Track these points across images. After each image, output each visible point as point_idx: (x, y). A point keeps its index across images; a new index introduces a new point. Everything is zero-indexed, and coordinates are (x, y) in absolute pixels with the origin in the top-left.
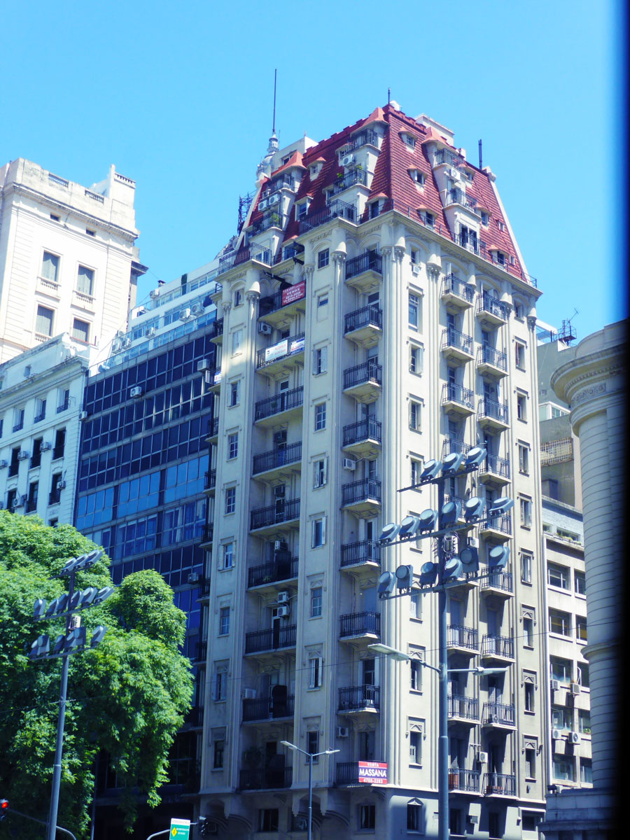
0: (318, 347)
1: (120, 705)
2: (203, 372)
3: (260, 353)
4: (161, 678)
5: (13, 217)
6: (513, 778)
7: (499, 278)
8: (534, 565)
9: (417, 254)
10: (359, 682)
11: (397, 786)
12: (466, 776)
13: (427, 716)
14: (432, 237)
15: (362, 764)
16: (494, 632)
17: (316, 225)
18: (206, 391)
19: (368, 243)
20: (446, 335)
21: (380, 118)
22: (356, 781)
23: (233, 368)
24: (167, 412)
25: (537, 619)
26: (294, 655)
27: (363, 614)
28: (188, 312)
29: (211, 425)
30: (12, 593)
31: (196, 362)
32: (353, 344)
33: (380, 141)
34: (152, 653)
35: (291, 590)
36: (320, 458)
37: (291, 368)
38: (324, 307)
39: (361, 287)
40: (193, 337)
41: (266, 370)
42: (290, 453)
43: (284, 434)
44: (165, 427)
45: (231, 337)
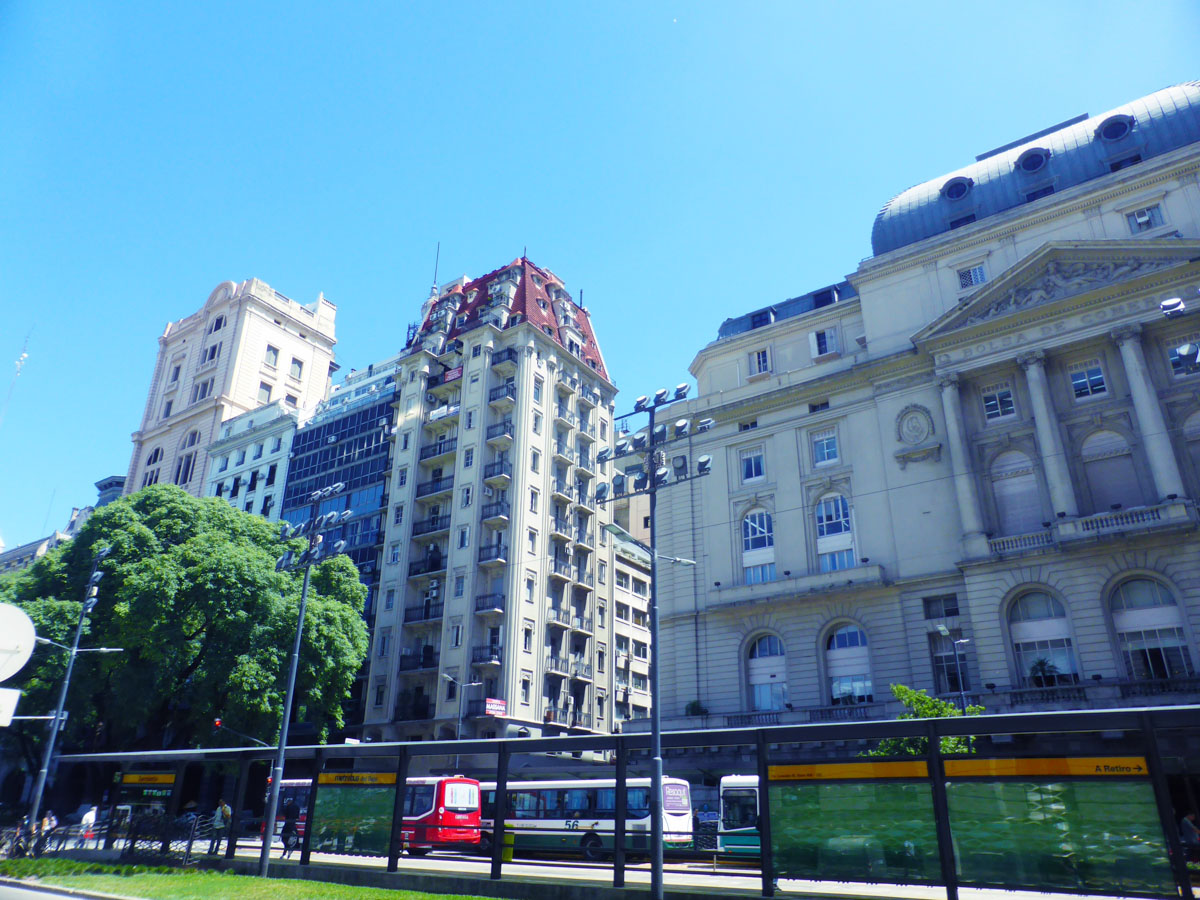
0: (469, 410)
1: (316, 649)
2: (383, 427)
3: (427, 414)
4: (347, 634)
5: (247, 318)
6: (589, 716)
7: (592, 377)
8: (607, 570)
9: (541, 354)
10: (488, 642)
11: (512, 718)
12: (558, 713)
13: (534, 669)
14: (551, 343)
15: (488, 700)
16: (580, 614)
17: (472, 329)
18: (384, 440)
19: (508, 343)
20: (557, 410)
21: (519, 263)
22: (484, 713)
23: (406, 422)
24: (354, 454)
25: (607, 607)
26: (441, 625)
27: (493, 595)
28: (374, 387)
29: (387, 463)
30: (238, 561)
31: (378, 421)
32: (494, 410)
33: (519, 278)
34: (343, 613)
35: (441, 579)
36: (467, 487)
37: (448, 425)
38: (476, 383)
39: (502, 373)
40: (377, 403)
41: (430, 426)
42: (444, 483)
43: (440, 471)
44: (353, 464)
45: (405, 403)
